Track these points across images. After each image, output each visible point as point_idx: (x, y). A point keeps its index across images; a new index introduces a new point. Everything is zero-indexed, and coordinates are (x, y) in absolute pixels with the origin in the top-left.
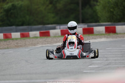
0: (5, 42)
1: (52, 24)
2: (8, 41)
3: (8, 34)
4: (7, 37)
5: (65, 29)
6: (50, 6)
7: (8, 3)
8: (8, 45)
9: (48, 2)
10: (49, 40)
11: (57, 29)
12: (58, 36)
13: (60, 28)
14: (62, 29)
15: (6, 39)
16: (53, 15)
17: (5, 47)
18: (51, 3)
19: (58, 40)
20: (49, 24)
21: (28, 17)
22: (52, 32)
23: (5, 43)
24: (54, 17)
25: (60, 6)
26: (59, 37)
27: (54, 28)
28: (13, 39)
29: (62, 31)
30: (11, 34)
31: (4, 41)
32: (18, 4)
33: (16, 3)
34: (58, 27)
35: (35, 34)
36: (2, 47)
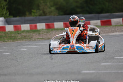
10: (107, 30)
12: (119, 24)
19: (116, 29)
35: (96, 23)
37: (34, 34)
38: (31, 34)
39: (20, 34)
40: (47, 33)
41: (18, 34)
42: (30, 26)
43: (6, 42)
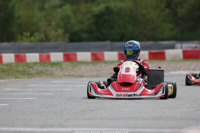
0: (93, 66)
1: (168, 40)
2: (98, 65)
3: (98, 53)
4: (96, 58)
5: (189, 49)
6: (167, 11)
7: (99, 4)
8: (98, 71)
9: (163, 5)
11: (177, 48)
13: (181, 48)
14: (185, 49)
15: (95, 62)
16: (170, 26)
17: (94, 74)
18: (168, 6)
19: (179, 66)
20: (163, 40)
21: (130, 28)
22: (169, 53)
23: (94, 68)
24: (172, 30)
25: (182, 11)
26: (180, 61)
27: (173, 47)
28: (106, 62)
29: (184, 52)
30: (103, 54)
31: (91, 65)
32: (115, 7)
33: (112, 5)
34: (178, 45)
36: (88, 74)
37: (53, 69)
38: (49, 68)
39: (31, 67)
40: (73, 67)
41: (29, 67)
42: (40, 56)
43: (19, 78)
